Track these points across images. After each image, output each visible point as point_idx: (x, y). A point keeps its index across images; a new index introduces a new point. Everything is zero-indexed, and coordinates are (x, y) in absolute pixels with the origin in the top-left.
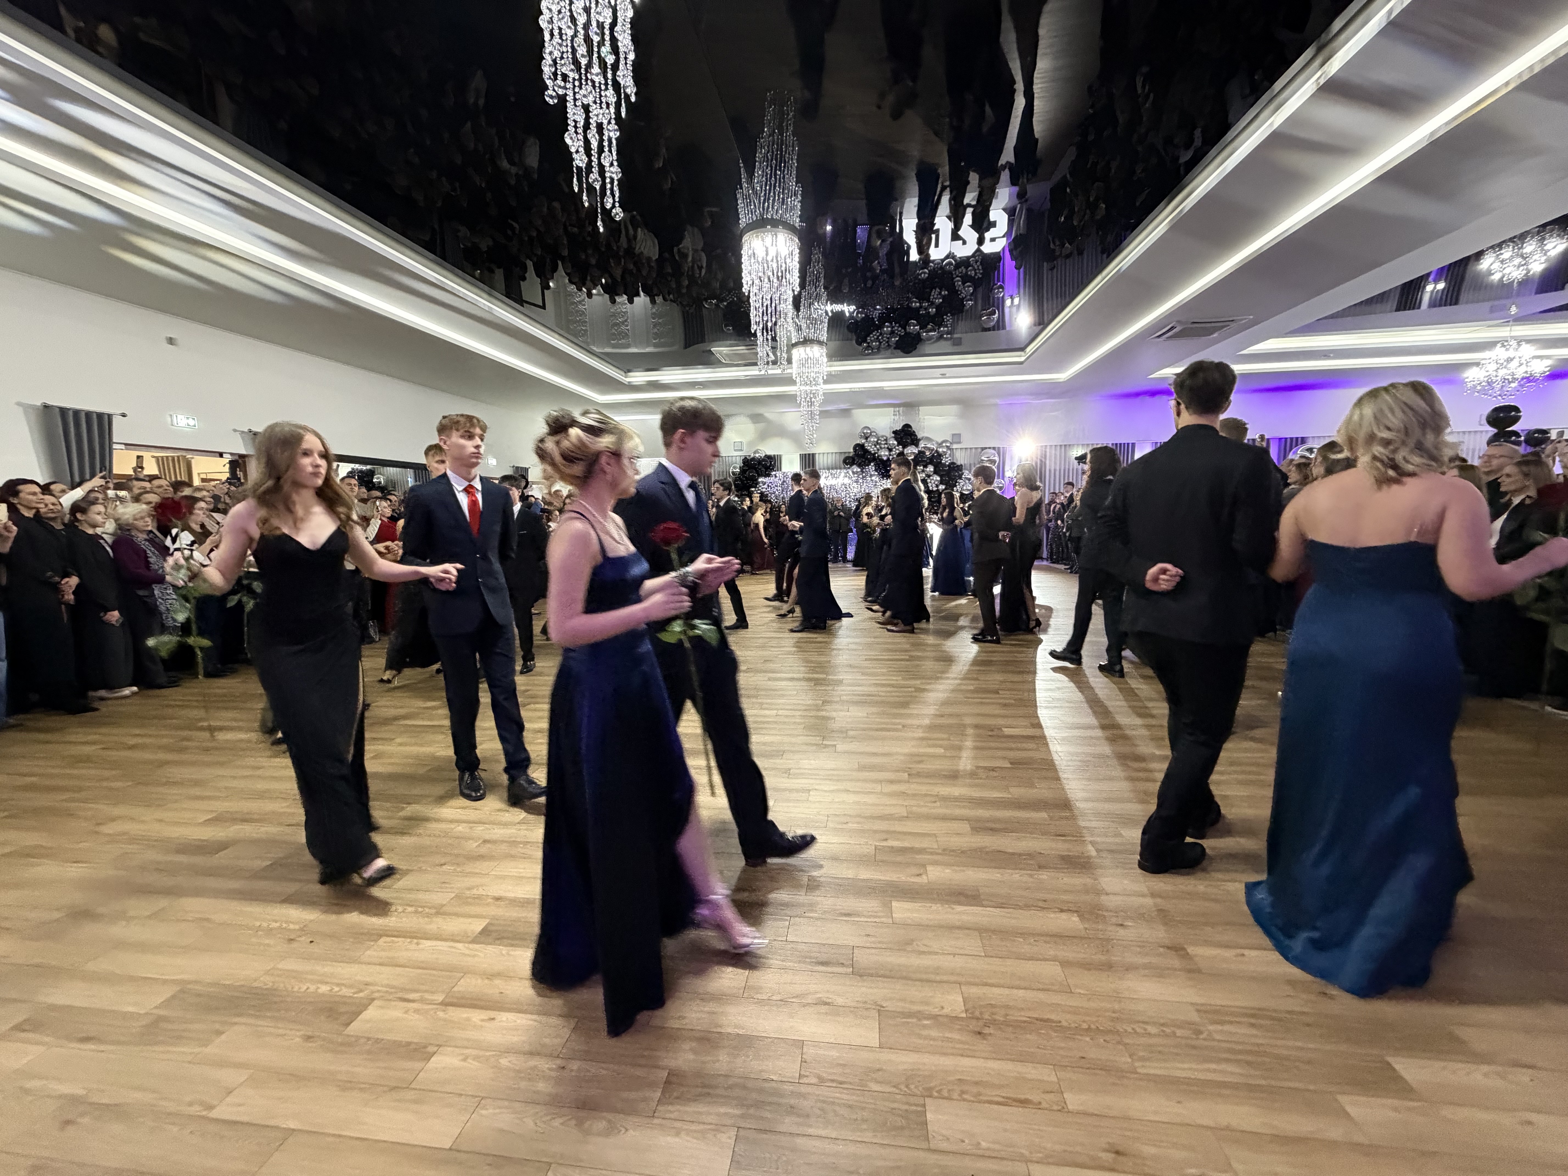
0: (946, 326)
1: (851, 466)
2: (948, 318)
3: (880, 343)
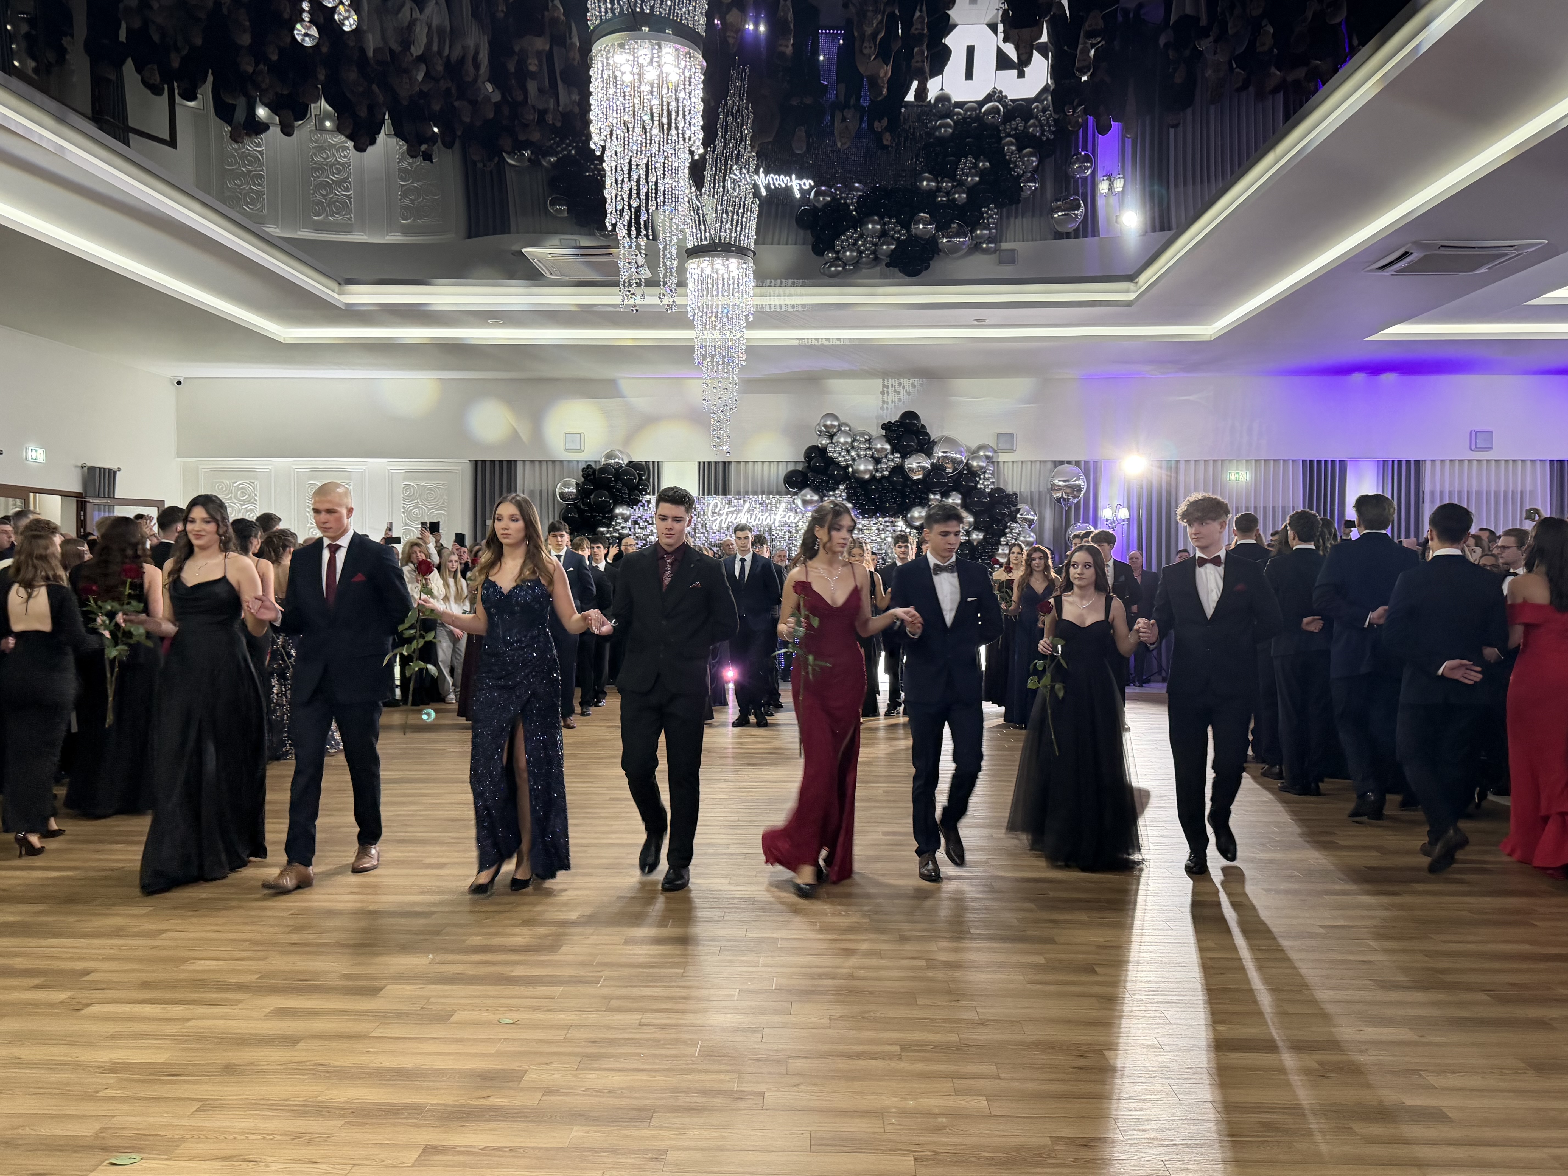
0: (987, 227)
1: (801, 489)
2: (991, 213)
3: (861, 253)
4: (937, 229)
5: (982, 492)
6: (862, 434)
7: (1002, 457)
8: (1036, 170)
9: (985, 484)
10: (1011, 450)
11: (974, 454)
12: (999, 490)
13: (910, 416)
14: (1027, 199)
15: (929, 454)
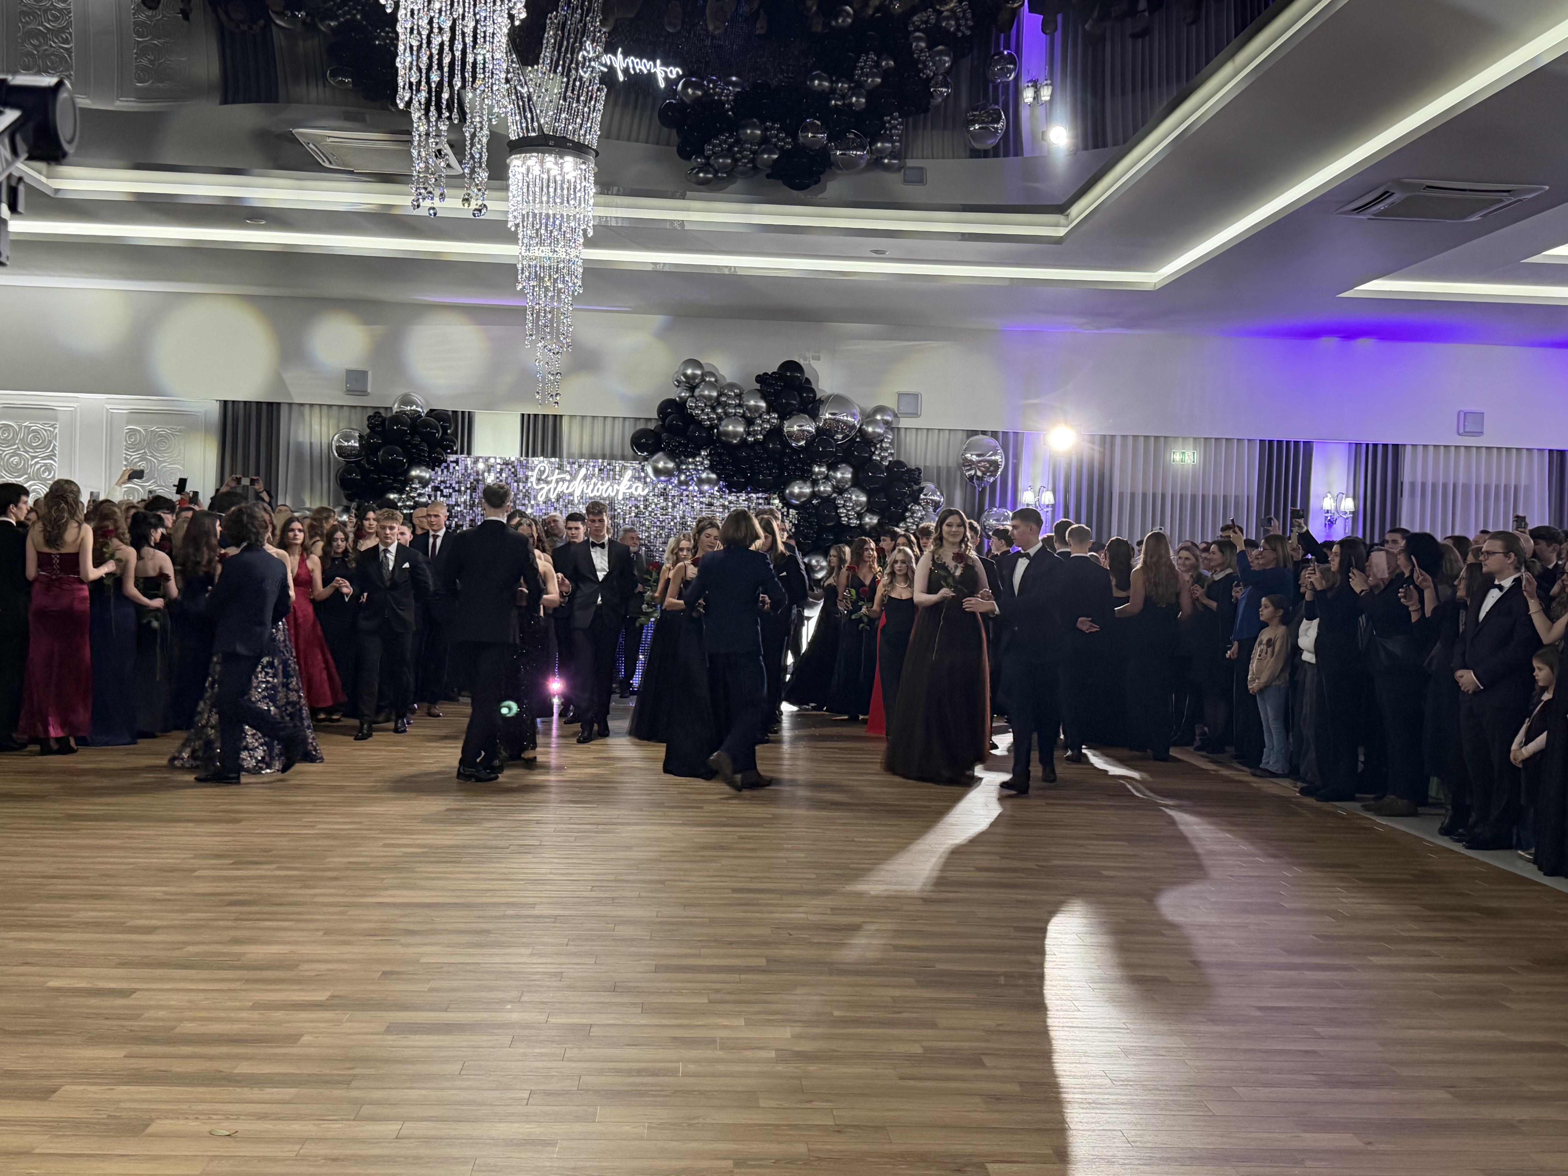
0: (890, 139)
1: (652, 453)
2: (895, 122)
3: (735, 161)
4: (829, 139)
5: (877, 466)
6: (732, 386)
7: (904, 423)
8: (948, 71)
9: (883, 456)
10: (915, 415)
11: (869, 417)
12: (899, 464)
13: (791, 367)
14: (938, 107)
15: (814, 415)
